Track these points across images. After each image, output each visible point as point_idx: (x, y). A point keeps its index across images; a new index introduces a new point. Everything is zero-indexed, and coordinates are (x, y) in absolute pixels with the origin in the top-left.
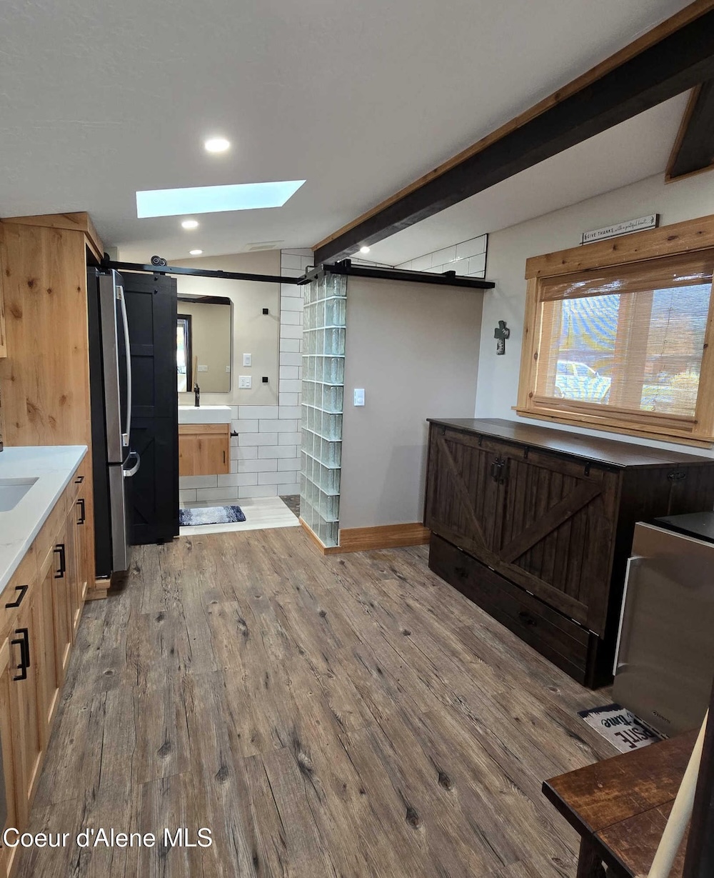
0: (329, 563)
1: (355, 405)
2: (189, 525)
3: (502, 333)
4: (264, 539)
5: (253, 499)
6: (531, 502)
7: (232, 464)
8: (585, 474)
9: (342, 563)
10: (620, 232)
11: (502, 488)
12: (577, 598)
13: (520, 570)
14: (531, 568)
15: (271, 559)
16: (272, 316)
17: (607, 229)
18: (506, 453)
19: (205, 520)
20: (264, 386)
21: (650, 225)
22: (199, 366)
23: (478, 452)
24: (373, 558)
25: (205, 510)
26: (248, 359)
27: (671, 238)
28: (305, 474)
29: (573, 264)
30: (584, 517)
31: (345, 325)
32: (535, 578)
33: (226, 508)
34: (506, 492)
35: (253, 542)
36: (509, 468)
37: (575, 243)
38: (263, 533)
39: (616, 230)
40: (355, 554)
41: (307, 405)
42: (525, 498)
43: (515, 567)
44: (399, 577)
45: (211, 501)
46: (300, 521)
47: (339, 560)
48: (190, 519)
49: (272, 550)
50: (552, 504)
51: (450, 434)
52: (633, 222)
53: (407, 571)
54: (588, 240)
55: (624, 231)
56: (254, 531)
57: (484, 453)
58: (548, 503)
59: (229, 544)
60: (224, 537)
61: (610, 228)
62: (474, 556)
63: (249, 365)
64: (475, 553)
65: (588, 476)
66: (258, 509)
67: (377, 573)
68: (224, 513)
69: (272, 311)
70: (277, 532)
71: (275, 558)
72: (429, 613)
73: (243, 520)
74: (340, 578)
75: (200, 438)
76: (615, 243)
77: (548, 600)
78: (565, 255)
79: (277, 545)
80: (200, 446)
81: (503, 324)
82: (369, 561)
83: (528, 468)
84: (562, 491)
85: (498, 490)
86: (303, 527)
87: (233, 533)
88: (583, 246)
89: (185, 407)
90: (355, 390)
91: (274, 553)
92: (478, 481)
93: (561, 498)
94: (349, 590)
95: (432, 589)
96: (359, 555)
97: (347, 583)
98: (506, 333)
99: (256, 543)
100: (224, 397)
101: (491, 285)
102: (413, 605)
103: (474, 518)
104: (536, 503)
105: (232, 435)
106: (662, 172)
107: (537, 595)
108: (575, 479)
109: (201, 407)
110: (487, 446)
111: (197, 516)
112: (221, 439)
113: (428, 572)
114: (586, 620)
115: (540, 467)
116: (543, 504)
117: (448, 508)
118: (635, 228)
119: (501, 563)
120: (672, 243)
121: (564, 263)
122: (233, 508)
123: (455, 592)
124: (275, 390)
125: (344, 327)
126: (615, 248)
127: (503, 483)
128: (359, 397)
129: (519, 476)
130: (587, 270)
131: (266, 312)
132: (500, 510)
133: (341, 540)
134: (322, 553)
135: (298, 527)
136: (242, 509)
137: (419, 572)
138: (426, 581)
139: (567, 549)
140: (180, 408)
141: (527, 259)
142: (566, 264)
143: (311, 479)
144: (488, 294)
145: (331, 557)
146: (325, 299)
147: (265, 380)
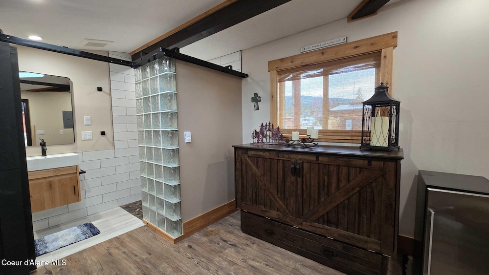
0: (182, 250)
1: (186, 142)
2: (45, 253)
3: (256, 99)
4: (122, 245)
5: (100, 213)
6: (324, 185)
7: (82, 193)
8: (368, 165)
9: (190, 247)
10: (325, 46)
11: (299, 179)
12: (368, 236)
13: (321, 226)
14: (329, 223)
15: (136, 263)
16: (104, 92)
17: (318, 44)
18: (300, 159)
19: (61, 243)
20: (103, 137)
21: (343, 41)
22: (37, 131)
23: (276, 160)
24: (206, 235)
25: (59, 234)
26: (88, 120)
27: (356, 47)
28: (146, 190)
29: (298, 63)
30: (369, 190)
31: (176, 91)
32: (333, 229)
33: (79, 226)
34: (303, 182)
35: (114, 251)
36: (303, 167)
37: (298, 53)
38: (119, 241)
39: (322, 45)
40: (194, 236)
41: (145, 146)
42: (319, 183)
43: (317, 224)
44: (231, 245)
45: (64, 224)
46: (144, 222)
47: (186, 245)
48: (46, 247)
49: (133, 253)
50: (342, 185)
51: (251, 153)
52: (332, 41)
53: (232, 239)
54: (306, 50)
55: (328, 45)
56: (110, 241)
57: (281, 161)
58: (338, 185)
59: (91, 261)
60: (85, 255)
61: (320, 44)
62: (281, 221)
63: (90, 124)
64: (281, 220)
65: (371, 166)
66: (107, 221)
67: (216, 247)
68: (79, 231)
69: (105, 89)
70: (129, 235)
71: (139, 260)
72: (267, 267)
73: (98, 233)
74: (196, 261)
75: (50, 179)
76: (323, 52)
77: (347, 241)
78: (292, 59)
79: (134, 247)
80: (50, 185)
81: (256, 95)
82: (205, 239)
83: (319, 167)
84: (349, 176)
85: (297, 182)
86: (147, 225)
87: (93, 248)
88: (303, 54)
89: (33, 157)
90: (185, 133)
91: (136, 256)
92: (277, 178)
93: (349, 181)
94: (208, 269)
95: (255, 246)
96: (196, 236)
97: (204, 264)
98: (259, 99)
99: (116, 251)
100: (71, 147)
101: (247, 76)
102: (255, 265)
103: (278, 199)
104: (328, 185)
105: (80, 173)
106: (345, 18)
107: (337, 239)
108: (358, 169)
109: (48, 157)
110: (284, 157)
111: (53, 241)
112: (70, 178)
113: (243, 235)
114: (379, 249)
115: (328, 165)
116: (334, 185)
117: (254, 195)
118: (334, 43)
119: (304, 223)
120: (356, 50)
121: (292, 62)
122: (86, 225)
123: (267, 244)
124: (111, 139)
125: (176, 92)
126: (323, 54)
127: (299, 177)
128: (187, 137)
129: (312, 171)
130: (306, 65)
131: (100, 89)
132: (299, 192)
133: (184, 230)
134: (173, 243)
135: (144, 226)
136: (94, 223)
137: (239, 237)
138: (248, 242)
139: (357, 209)
140: (28, 159)
141: (269, 62)
142: (293, 63)
143: (154, 193)
144: (244, 81)
145: (180, 244)
146: (158, 75)
147: (103, 133)
